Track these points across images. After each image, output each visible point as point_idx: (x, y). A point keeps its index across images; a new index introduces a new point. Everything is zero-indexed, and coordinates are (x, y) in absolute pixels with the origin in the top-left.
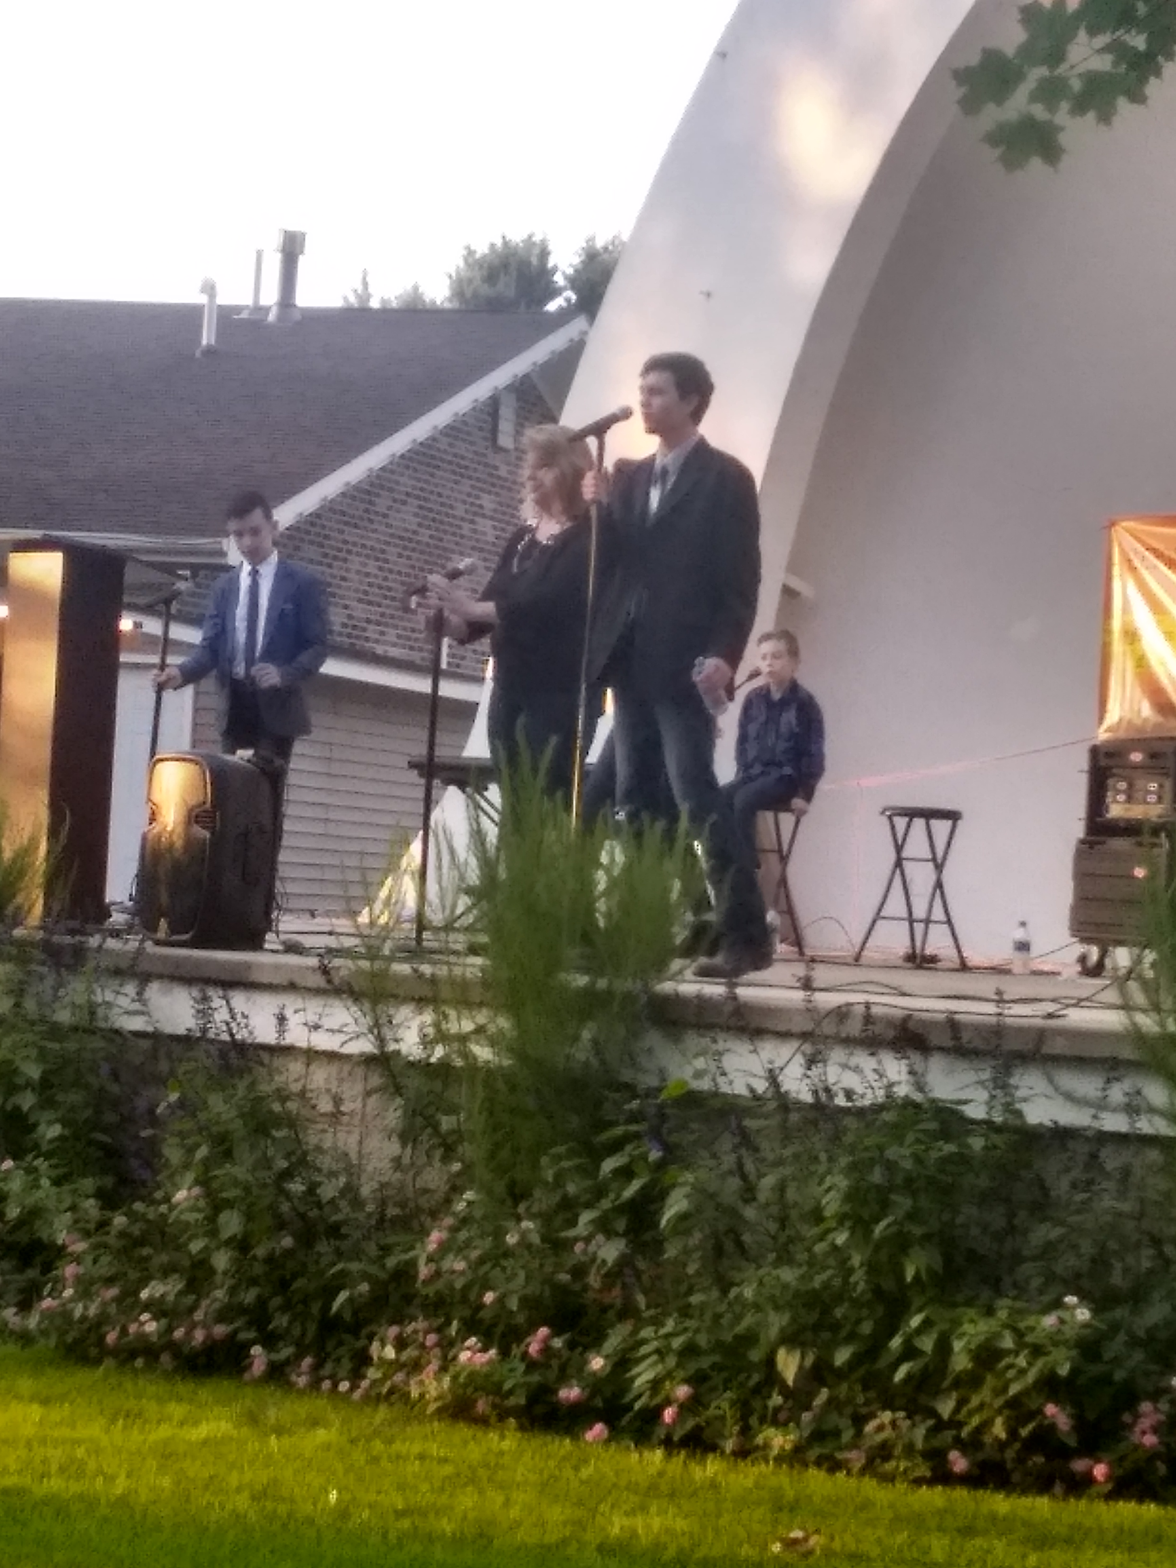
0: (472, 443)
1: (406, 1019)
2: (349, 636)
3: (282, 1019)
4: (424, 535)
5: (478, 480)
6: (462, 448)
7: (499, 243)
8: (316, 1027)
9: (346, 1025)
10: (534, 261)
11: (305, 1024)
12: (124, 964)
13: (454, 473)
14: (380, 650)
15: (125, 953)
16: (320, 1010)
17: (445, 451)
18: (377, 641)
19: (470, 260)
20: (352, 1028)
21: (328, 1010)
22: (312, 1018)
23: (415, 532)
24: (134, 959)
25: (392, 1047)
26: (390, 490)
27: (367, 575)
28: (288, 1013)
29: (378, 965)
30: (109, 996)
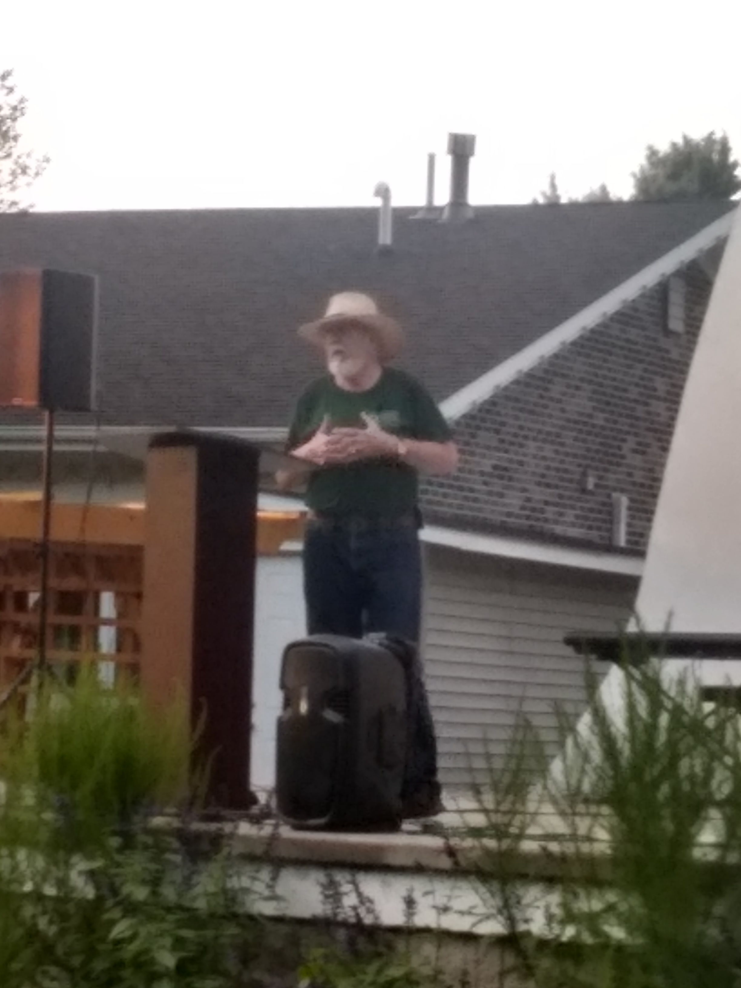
0: (644, 329)
1: (536, 899)
2: (528, 518)
3: (410, 903)
4: (600, 420)
5: (651, 363)
6: (633, 333)
7: (680, 141)
8: (445, 909)
9: (474, 907)
10: (715, 157)
11: (434, 907)
12: (259, 850)
13: (626, 357)
14: (559, 529)
15: (260, 838)
16: (448, 892)
17: (618, 338)
18: (556, 522)
19: (654, 159)
20: (481, 910)
21: (457, 892)
22: (440, 901)
23: (590, 416)
24: (269, 845)
25: (522, 927)
26: (564, 376)
27: (544, 458)
28: (417, 895)
29: (506, 844)
30: (245, 882)
